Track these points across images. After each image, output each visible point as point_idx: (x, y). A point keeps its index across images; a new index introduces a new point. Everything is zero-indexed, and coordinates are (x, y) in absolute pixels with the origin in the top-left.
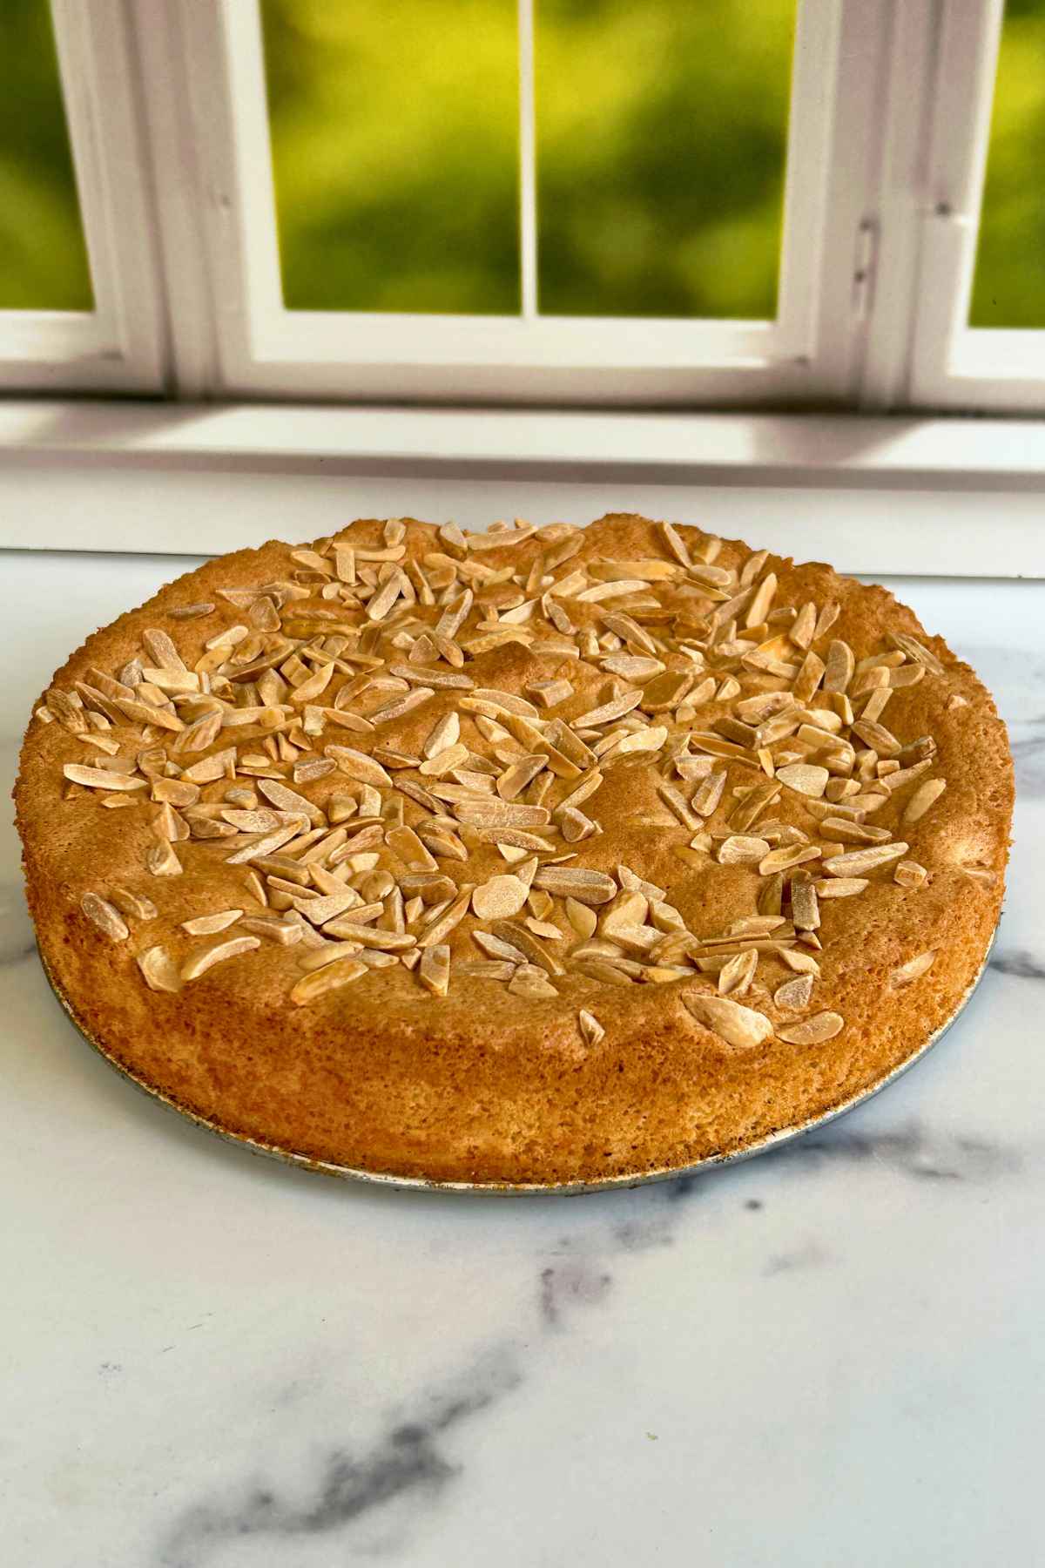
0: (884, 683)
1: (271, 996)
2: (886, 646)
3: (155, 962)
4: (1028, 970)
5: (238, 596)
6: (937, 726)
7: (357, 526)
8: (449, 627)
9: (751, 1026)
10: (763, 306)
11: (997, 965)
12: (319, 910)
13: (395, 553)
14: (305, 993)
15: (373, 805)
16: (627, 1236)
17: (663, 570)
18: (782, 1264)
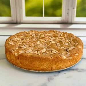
0: (72, 39)
1: (26, 55)
2: (72, 36)
3: (16, 54)
4: (85, 59)
5: (22, 34)
6: (76, 41)
7: (31, 31)
8: (38, 36)
9: (65, 57)
10: (61, 16)
11: (82, 58)
12: (29, 51)
13: (34, 32)
14: (28, 55)
15: (33, 46)
16: (55, 76)
17: (54, 33)
18: (68, 77)
